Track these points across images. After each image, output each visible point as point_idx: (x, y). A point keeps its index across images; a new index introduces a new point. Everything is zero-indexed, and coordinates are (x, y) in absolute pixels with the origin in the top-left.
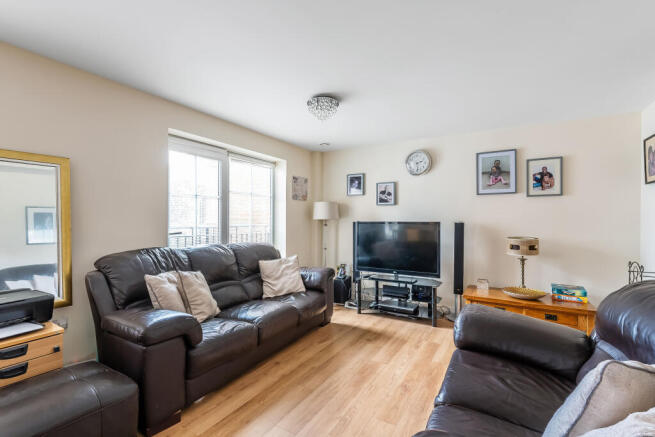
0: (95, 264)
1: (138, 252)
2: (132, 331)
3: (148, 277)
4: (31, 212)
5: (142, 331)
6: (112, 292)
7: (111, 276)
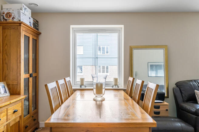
0: (176, 84)
1: (191, 81)
2: (191, 109)
3: (196, 91)
4: (149, 64)
5: (195, 110)
6: (182, 95)
7: (182, 89)
